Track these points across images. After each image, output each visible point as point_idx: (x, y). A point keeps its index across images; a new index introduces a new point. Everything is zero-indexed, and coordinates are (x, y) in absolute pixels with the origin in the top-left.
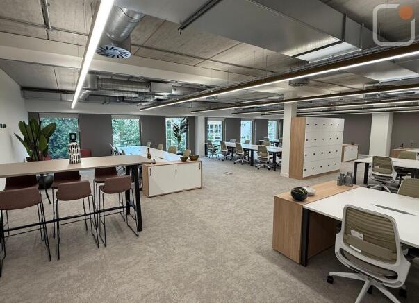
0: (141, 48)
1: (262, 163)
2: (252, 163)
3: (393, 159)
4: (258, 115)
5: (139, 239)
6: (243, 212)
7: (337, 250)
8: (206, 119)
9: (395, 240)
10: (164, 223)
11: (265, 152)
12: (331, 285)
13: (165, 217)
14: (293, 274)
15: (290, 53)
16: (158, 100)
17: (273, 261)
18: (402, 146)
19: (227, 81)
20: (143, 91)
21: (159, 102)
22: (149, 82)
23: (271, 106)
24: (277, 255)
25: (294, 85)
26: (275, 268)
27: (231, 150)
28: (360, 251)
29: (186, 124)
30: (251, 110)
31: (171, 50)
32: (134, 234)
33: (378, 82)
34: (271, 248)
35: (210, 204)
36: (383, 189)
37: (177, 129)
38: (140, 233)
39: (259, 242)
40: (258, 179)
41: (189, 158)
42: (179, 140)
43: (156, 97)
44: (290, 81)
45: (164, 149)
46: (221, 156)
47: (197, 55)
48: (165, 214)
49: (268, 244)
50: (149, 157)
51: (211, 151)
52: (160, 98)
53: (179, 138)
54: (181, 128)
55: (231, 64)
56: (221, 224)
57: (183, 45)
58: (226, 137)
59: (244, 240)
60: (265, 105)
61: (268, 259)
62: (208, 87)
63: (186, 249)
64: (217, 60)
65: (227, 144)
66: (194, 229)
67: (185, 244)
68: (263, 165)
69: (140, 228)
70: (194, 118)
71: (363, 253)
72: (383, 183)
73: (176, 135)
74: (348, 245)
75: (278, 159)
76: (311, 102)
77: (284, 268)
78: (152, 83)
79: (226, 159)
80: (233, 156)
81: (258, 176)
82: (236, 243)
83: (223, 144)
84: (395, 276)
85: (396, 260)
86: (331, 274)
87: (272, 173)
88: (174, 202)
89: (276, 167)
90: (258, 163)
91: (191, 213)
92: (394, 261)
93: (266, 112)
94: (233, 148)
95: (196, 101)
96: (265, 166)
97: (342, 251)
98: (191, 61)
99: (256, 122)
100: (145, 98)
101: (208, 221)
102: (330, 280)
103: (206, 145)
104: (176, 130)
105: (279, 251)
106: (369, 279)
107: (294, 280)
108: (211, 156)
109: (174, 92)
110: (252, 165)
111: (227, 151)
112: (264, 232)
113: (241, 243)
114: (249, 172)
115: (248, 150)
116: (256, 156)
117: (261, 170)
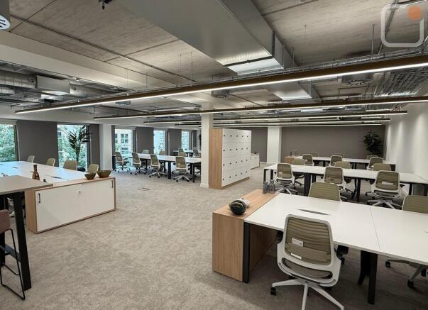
0: (26, 24)
1: (180, 174)
2: (170, 175)
3: (292, 166)
4: (172, 125)
5: (27, 303)
6: (171, 233)
7: (279, 261)
8: (113, 128)
9: (329, 243)
10: (67, 268)
11: (184, 163)
12: (275, 297)
13: (68, 259)
14: (239, 296)
15: (224, 61)
16: (46, 100)
17: (216, 285)
18: (291, 154)
19: (145, 84)
20: (24, 86)
21: (49, 103)
22: (33, 75)
23: (186, 116)
24: (218, 277)
25: (216, 96)
26: (220, 294)
27: (145, 162)
28: (300, 258)
29: (87, 134)
30: (165, 119)
31: (75, 35)
32: (16, 298)
33: (281, 100)
34: (211, 270)
35: (131, 230)
36: (286, 192)
37: (75, 138)
38: (27, 293)
39: (196, 266)
40: (179, 192)
41: (97, 175)
42: (78, 153)
43: (43, 96)
44: (212, 92)
45: (57, 165)
46: (133, 169)
47: (110, 48)
48: (67, 253)
49: (207, 267)
50: (36, 177)
51: (121, 164)
52: (51, 98)
53: (78, 150)
54: (80, 138)
55: (152, 66)
56: (148, 254)
57: (94, 30)
58: (137, 148)
59: (180, 268)
60: (180, 115)
61: (210, 285)
62: (120, 90)
63: (107, 299)
64: (136, 58)
65: (141, 156)
66: (114, 267)
67: (104, 292)
68: (181, 177)
69: (27, 284)
70: (97, 126)
71: (303, 259)
72: (285, 186)
73: (74, 147)
74: (289, 253)
75: (196, 170)
76: (222, 114)
77: (229, 291)
78: (38, 77)
79: (139, 172)
80: (146, 169)
81: (179, 190)
82: (172, 274)
83: (135, 156)
84: (330, 276)
85: (330, 260)
86: (274, 285)
87: (191, 185)
88: (78, 234)
89: (195, 178)
90: (176, 175)
91: (106, 245)
92: (328, 261)
93: (180, 123)
94: (146, 160)
95: (101, 106)
96: (183, 178)
97: (284, 260)
98: (101, 55)
99: (169, 132)
100: (26, 96)
101: (131, 252)
102: (274, 291)
103: (113, 157)
104: (73, 141)
105: (220, 272)
106: (307, 282)
107: (242, 302)
108: (121, 170)
109: (72, 92)
110: (170, 178)
111: (140, 163)
112: (199, 253)
113: (177, 272)
114: (168, 185)
115: (165, 161)
116: (173, 168)
117: (180, 182)
